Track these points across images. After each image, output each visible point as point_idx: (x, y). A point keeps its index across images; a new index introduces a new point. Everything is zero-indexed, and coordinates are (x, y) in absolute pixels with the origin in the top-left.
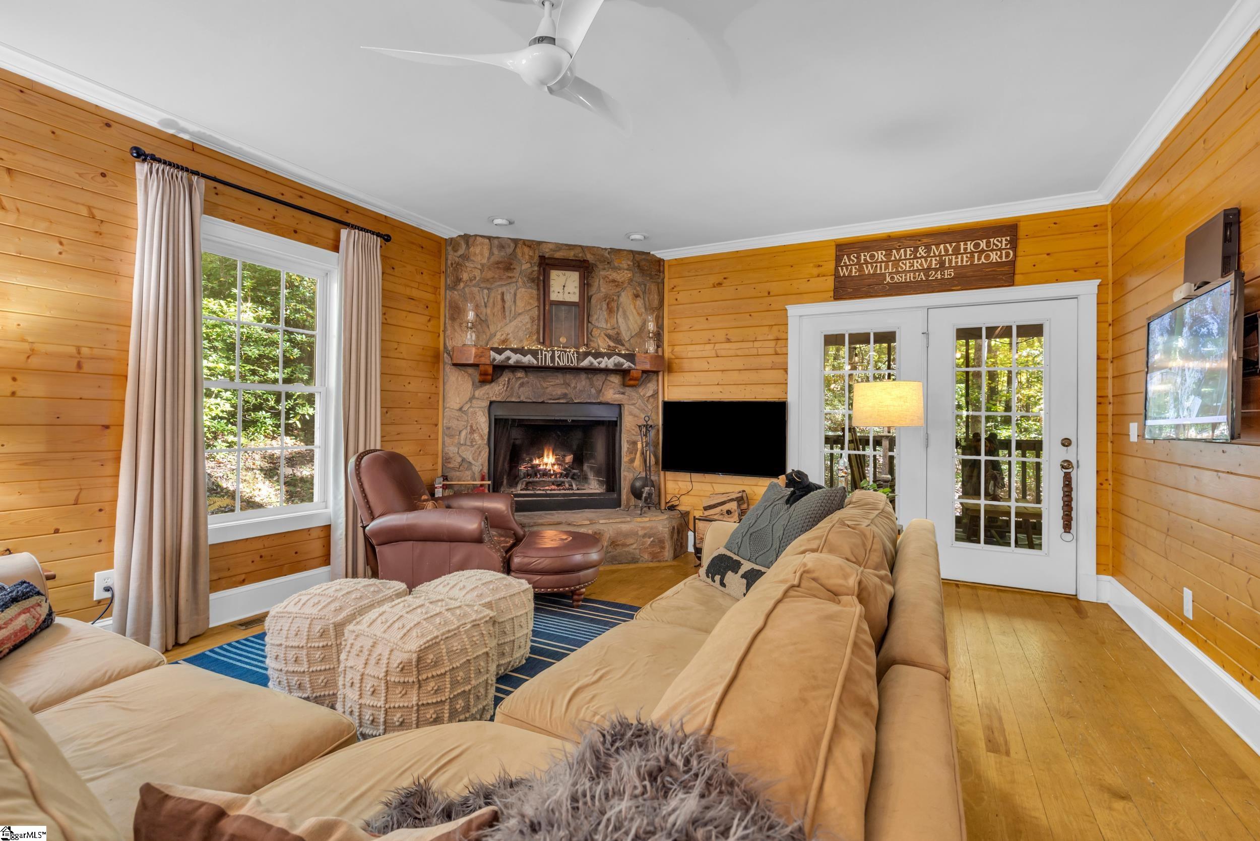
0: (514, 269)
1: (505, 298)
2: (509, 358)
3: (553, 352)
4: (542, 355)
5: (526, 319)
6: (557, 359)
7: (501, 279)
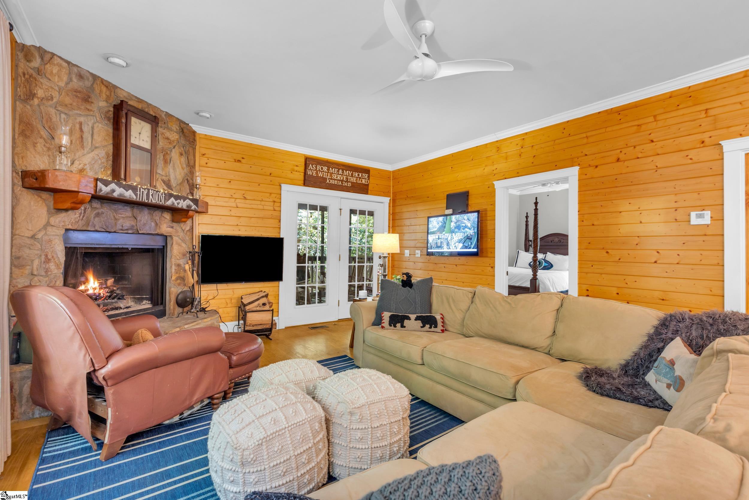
0: (92, 103)
1: (83, 128)
2: (113, 191)
3: (149, 190)
4: (140, 192)
5: (102, 153)
6: (151, 197)
7: (79, 109)
